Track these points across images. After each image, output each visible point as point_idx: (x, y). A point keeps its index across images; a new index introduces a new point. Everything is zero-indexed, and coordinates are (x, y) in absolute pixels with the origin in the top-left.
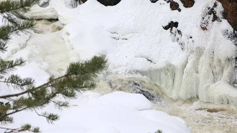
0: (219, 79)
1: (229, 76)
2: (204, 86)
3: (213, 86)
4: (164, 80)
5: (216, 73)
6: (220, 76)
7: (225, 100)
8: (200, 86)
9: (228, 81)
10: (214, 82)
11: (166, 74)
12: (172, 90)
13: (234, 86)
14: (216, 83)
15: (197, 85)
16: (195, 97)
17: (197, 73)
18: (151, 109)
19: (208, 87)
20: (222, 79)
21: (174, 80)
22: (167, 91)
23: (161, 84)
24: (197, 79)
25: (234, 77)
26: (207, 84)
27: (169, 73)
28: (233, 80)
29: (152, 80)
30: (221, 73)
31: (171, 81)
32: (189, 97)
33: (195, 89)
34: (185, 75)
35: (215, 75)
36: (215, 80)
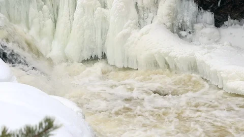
0: (149, 20)
1: (169, 15)
2: (119, 35)
3: (136, 34)
4: (36, 20)
5: (143, 8)
6: (151, 15)
7: (161, 64)
8: (110, 33)
9: (169, 24)
10: (139, 26)
11: (40, 8)
12: (51, 41)
13: (180, 36)
14: (144, 29)
15: (104, 33)
16: (100, 56)
17: (105, 7)
18: (9, 80)
19: (126, 37)
20: (155, 22)
21: (55, 22)
22: (42, 44)
23: (29, 29)
24: (105, 19)
25: (180, 16)
26: (125, 31)
27: (45, 7)
28: (178, 23)
29: (10, 20)
30: (153, 9)
31: (49, 22)
32: (86, 56)
33: (99, 41)
34: (79, 10)
35: (141, 13)
36: (141, 21)
